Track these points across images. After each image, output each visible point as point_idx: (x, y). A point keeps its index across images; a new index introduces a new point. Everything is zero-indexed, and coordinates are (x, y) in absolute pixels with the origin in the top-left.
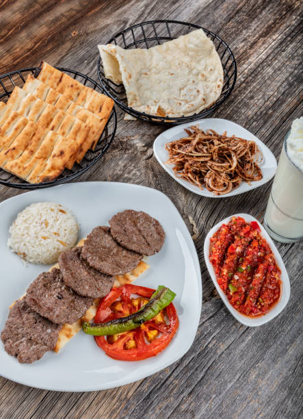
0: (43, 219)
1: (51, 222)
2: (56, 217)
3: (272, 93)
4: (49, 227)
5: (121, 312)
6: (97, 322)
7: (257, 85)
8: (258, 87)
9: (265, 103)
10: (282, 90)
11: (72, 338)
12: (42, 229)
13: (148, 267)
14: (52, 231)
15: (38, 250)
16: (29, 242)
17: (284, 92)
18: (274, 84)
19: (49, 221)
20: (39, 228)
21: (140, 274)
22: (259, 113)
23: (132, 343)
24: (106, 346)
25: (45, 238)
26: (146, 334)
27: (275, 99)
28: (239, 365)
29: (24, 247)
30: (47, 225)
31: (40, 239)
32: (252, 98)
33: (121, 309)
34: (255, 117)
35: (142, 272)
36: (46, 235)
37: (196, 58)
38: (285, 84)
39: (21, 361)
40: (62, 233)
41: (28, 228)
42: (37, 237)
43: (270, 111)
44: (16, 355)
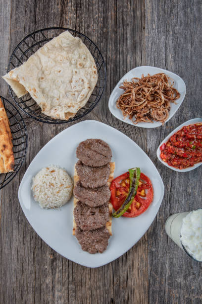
0: (48, 184)
1: (53, 182)
2: (53, 177)
3: (97, 16)
4: (55, 186)
5: (121, 195)
6: (116, 208)
7: (85, 15)
8: (87, 16)
9: (98, 25)
10: (101, 9)
11: (112, 224)
12: (52, 189)
13: (114, 164)
14: (58, 186)
15: (61, 200)
16: (53, 200)
17: (103, 10)
18: (94, 7)
19: (52, 182)
20: (51, 189)
21: (114, 170)
22: (99, 35)
23: (138, 204)
24: (130, 215)
25: (58, 192)
26: (140, 195)
27: (101, 19)
28: (181, 189)
29: (53, 204)
30: (52, 185)
31: (56, 195)
32: (89, 26)
33: (121, 193)
34: (99, 40)
35: (114, 168)
36: (58, 190)
37: (70, 51)
38: (100, 3)
39: (101, 252)
40: (64, 183)
41: (46, 194)
42: (54, 195)
43: (105, 30)
44: (98, 252)
